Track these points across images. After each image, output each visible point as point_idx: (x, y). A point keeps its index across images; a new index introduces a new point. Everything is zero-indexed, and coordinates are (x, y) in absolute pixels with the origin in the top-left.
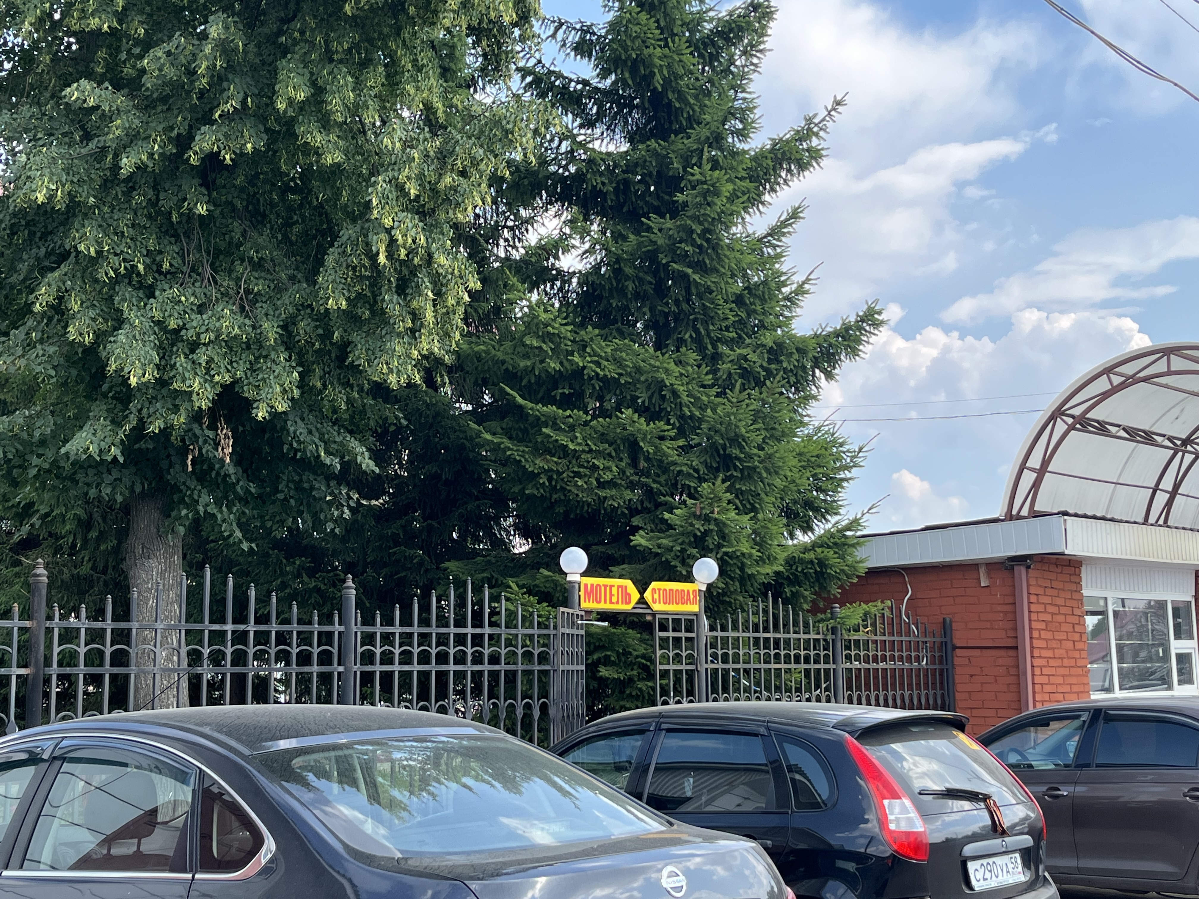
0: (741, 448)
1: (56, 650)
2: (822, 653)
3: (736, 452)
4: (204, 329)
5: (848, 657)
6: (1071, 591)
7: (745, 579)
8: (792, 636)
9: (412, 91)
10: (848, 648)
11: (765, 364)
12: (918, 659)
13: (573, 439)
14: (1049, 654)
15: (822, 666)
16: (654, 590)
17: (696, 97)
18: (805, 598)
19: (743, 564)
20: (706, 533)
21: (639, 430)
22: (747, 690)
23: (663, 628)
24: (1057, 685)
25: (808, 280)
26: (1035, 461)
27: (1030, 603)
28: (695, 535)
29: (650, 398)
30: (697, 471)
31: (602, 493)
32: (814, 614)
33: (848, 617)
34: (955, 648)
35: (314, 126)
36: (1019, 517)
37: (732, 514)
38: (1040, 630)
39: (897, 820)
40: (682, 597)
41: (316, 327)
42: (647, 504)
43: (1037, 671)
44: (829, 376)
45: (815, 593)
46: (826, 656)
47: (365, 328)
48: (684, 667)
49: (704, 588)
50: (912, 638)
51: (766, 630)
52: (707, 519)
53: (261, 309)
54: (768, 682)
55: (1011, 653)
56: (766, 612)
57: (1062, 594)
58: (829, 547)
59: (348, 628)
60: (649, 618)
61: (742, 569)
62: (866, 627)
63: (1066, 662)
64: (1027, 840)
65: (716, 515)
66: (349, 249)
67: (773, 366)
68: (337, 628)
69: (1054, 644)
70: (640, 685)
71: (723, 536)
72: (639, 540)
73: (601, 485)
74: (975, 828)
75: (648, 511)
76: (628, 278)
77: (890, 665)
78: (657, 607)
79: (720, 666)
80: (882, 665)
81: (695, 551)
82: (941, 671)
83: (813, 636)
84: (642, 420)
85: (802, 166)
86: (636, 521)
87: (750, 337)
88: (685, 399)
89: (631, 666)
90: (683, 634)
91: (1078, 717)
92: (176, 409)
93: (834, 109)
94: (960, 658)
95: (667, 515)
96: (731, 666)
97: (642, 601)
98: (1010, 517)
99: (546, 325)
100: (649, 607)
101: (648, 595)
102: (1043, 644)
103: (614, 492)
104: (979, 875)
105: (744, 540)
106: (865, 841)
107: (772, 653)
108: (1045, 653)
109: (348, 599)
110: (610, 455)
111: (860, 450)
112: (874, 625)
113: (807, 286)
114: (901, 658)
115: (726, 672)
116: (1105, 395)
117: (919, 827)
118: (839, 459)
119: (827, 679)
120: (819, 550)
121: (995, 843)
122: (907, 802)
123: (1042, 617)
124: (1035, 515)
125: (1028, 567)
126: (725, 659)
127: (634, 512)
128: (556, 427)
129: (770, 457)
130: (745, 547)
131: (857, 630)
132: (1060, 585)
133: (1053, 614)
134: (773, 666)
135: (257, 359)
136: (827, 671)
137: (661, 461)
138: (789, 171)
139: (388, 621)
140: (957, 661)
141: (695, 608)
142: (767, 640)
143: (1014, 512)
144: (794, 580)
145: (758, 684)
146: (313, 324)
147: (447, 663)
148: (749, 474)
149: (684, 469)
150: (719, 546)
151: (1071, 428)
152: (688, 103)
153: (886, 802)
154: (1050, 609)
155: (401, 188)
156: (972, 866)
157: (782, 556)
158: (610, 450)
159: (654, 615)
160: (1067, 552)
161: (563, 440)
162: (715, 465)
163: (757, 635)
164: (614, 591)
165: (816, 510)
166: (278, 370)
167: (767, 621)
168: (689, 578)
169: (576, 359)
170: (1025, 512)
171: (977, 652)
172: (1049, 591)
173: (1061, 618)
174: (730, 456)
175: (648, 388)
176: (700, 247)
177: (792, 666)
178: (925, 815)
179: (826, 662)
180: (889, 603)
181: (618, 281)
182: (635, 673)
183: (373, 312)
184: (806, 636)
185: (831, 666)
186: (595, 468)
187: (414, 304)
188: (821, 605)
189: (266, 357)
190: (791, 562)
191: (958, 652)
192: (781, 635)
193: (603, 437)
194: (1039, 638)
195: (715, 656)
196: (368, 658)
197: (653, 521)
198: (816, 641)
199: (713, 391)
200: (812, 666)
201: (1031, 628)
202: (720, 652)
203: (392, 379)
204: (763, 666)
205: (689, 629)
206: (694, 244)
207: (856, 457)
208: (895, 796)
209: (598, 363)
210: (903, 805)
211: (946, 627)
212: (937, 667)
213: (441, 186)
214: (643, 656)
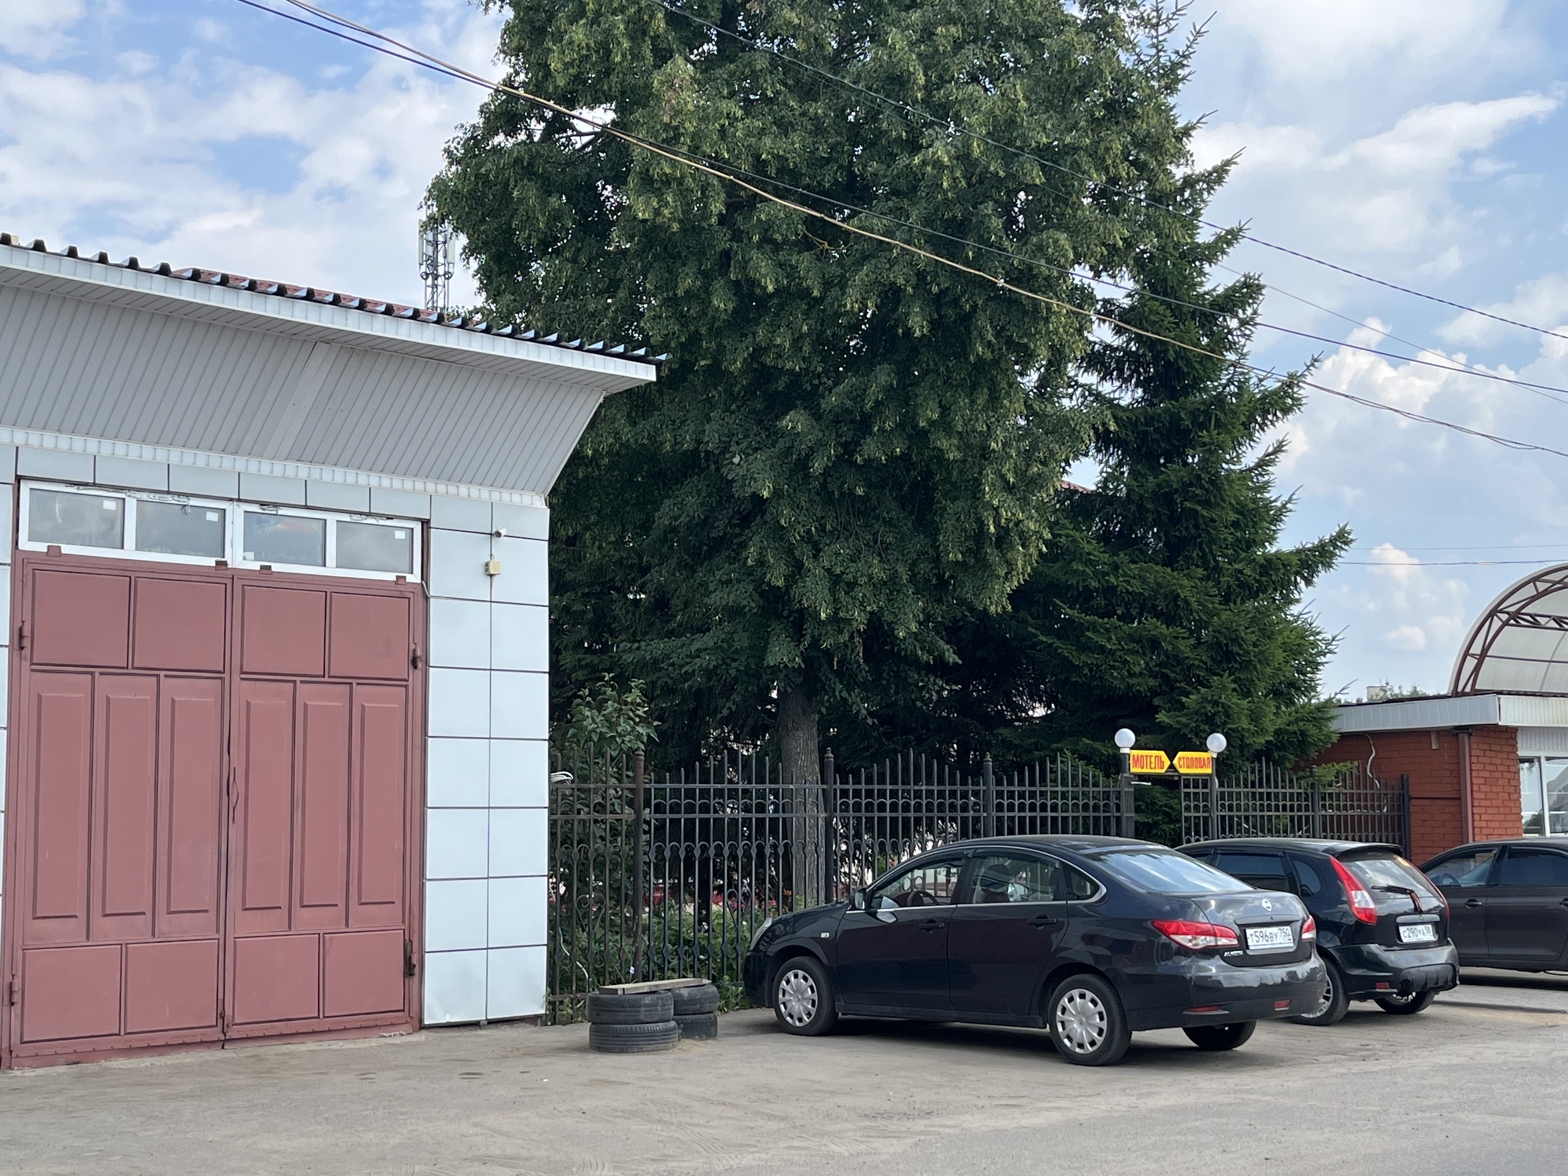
0: (1240, 646)
1: (839, 802)
2: (1304, 804)
3: (1236, 649)
4: (859, 574)
5: (1324, 806)
6: (1508, 753)
7: (1243, 747)
8: (1280, 790)
9: (1008, 404)
10: (1324, 799)
11: (1257, 577)
12: (1380, 808)
13: (1109, 640)
14: (1488, 803)
15: (1303, 813)
16: (1180, 759)
17: (1200, 363)
18: (1289, 760)
19: (1243, 736)
20: (1214, 715)
21: (1162, 634)
22: (1247, 831)
23: (1187, 786)
24: (1494, 828)
25: (1290, 500)
26: (1476, 649)
27: (1471, 763)
28: (1206, 715)
29: (1167, 606)
30: (1205, 664)
31: (1132, 681)
32: (1296, 772)
33: (1324, 776)
34: (1410, 798)
35: (941, 434)
36: (1463, 694)
37: (1235, 700)
38: (1479, 785)
39: (1359, 902)
40: (1200, 763)
41: (933, 568)
42: (1164, 688)
43: (1477, 817)
44: (1309, 582)
45: (1297, 756)
46: (1307, 806)
47: (971, 571)
48: (1201, 814)
49: (1215, 756)
50: (1375, 791)
51: (1261, 786)
52: (1216, 703)
53: (893, 555)
54: (1262, 825)
55: (1456, 802)
56: (1260, 771)
57: (1500, 755)
58: (1308, 721)
59: (988, 788)
60: (1176, 778)
61: (1242, 740)
62: (1337, 782)
63: (1502, 810)
64: (1436, 918)
65: (1223, 700)
66: (962, 518)
67: (1264, 579)
68: (982, 788)
69: (1490, 796)
70: (1164, 827)
71: (1228, 716)
72: (1162, 717)
73: (1131, 675)
74: (1406, 909)
75: (1166, 693)
76: (1148, 511)
77: (1357, 812)
78: (1182, 771)
79: (1227, 813)
80: (1350, 812)
81: (1206, 727)
82: (1399, 817)
83: (1296, 790)
84: (1164, 626)
85: (1286, 411)
86: (1156, 701)
87: (1244, 551)
88: (1195, 606)
89: (1157, 813)
90: (1200, 790)
91: (1491, 851)
92: (841, 632)
93: (1312, 365)
94: (1415, 807)
95: (1184, 699)
96: (1235, 813)
97: (1172, 766)
98: (1456, 694)
99: (1089, 554)
100: (1176, 771)
101: (1175, 761)
102: (1482, 796)
103: (1140, 680)
104: (1406, 934)
105: (1243, 718)
106: (1341, 914)
107: (1265, 804)
108: (1483, 803)
109: (988, 768)
110: (1137, 652)
111: (1333, 639)
112: (1344, 780)
113: (1288, 506)
114: (1366, 807)
115: (1231, 818)
116: (1533, 599)
117: (1372, 906)
118: (1314, 645)
119: (1307, 823)
120: (1301, 724)
121: (1416, 917)
122: (1366, 894)
123: (1482, 774)
124: (1476, 692)
125: (1470, 734)
126: (1231, 808)
127: (1154, 693)
128: (1095, 631)
129: (1262, 652)
130: (1245, 723)
131: (1330, 785)
132: (1498, 748)
133: (1491, 771)
134: (1266, 813)
135: (891, 592)
136: (1307, 817)
137: (1178, 656)
138: (1275, 415)
139: (1011, 783)
140: (1412, 809)
141: (1209, 771)
142: (1261, 794)
143: (1460, 689)
144: (1282, 747)
145: (1255, 827)
146: (930, 566)
147: (1046, 811)
148: (1247, 665)
149: (1196, 663)
150: (1225, 723)
151: (1506, 624)
152: (1194, 368)
153: (1353, 892)
154: (1488, 767)
155: (1003, 477)
156: (1402, 929)
157: (1271, 729)
158: (1137, 647)
159: (1180, 776)
160: (1500, 724)
161: (1102, 641)
162: (1219, 658)
163: (1254, 790)
164: (1153, 759)
165: (1298, 689)
166: (909, 600)
167: (1261, 780)
168: (1206, 750)
169: (1112, 579)
170: (1468, 689)
171: (1429, 802)
172: (1488, 753)
173: (1498, 775)
174: (1231, 652)
175: (1166, 597)
176: (1207, 490)
177: (1281, 813)
178: (1375, 900)
179: (1307, 810)
180: (1356, 763)
181: (1140, 514)
182: (1160, 818)
183: (977, 561)
184: (1291, 791)
185: (1310, 813)
186: (1125, 662)
187: (1009, 555)
188: (1302, 764)
189: (898, 591)
190: (1278, 732)
191: (1413, 802)
192: (1272, 790)
193: (1131, 638)
194: (1479, 791)
195: (1223, 806)
196: (1000, 808)
197: (1170, 701)
198: (1299, 794)
199: (1217, 600)
200: (1296, 814)
201: (1472, 784)
202: (1227, 804)
203: (992, 609)
204: (1259, 813)
205: (1205, 786)
206: (1202, 487)
207: (1330, 644)
208: (1358, 889)
209: (1128, 583)
210: (1363, 895)
211: (1403, 782)
212: (1396, 813)
213: (1030, 473)
214: (1166, 806)
